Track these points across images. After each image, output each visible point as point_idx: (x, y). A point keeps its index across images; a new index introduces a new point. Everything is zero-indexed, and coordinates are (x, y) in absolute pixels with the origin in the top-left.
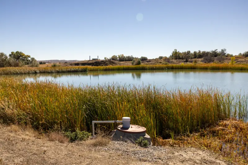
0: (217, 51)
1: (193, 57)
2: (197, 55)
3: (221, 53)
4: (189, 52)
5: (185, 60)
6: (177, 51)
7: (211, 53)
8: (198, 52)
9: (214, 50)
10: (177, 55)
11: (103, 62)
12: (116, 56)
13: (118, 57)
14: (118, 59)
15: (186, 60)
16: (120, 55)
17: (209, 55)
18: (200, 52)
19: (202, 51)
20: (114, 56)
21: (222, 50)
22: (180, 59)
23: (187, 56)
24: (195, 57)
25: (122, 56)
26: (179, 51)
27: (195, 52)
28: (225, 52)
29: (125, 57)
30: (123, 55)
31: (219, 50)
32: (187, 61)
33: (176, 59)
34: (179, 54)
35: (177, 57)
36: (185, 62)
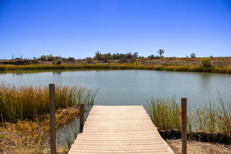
0: (131, 54)
1: (112, 58)
2: (116, 57)
3: (134, 55)
4: (109, 54)
5: (104, 61)
6: (100, 53)
7: (126, 56)
8: (117, 54)
9: (129, 53)
10: (99, 56)
11: (25, 62)
12: (45, 57)
13: (47, 57)
14: (47, 59)
15: (106, 60)
16: (49, 55)
17: (125, 57)
18: (118, 54)
19: (119, 53)
20: (43, 56)
21: (135, 53)
22: (102, 60)
23: (108, 57)
24: (114, 59)
25: (50, 56)
26: (101, 53)
27: (114, 54)
28: (137, 55)
29: (53, 57)
30: (52, 55)
31: (133, 53)
32: (106, 62)
33: (99, 59)
34: (101, 56)
35: (99, 58)
36: (104, 62)
